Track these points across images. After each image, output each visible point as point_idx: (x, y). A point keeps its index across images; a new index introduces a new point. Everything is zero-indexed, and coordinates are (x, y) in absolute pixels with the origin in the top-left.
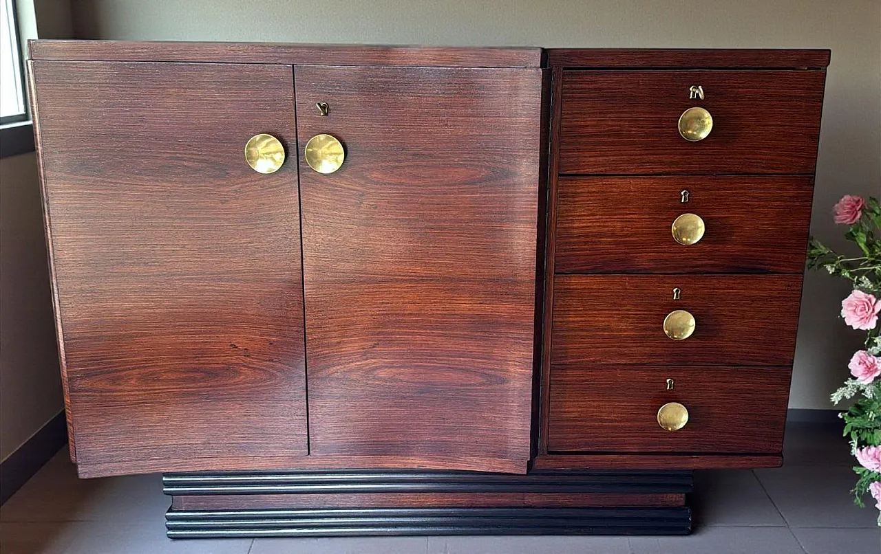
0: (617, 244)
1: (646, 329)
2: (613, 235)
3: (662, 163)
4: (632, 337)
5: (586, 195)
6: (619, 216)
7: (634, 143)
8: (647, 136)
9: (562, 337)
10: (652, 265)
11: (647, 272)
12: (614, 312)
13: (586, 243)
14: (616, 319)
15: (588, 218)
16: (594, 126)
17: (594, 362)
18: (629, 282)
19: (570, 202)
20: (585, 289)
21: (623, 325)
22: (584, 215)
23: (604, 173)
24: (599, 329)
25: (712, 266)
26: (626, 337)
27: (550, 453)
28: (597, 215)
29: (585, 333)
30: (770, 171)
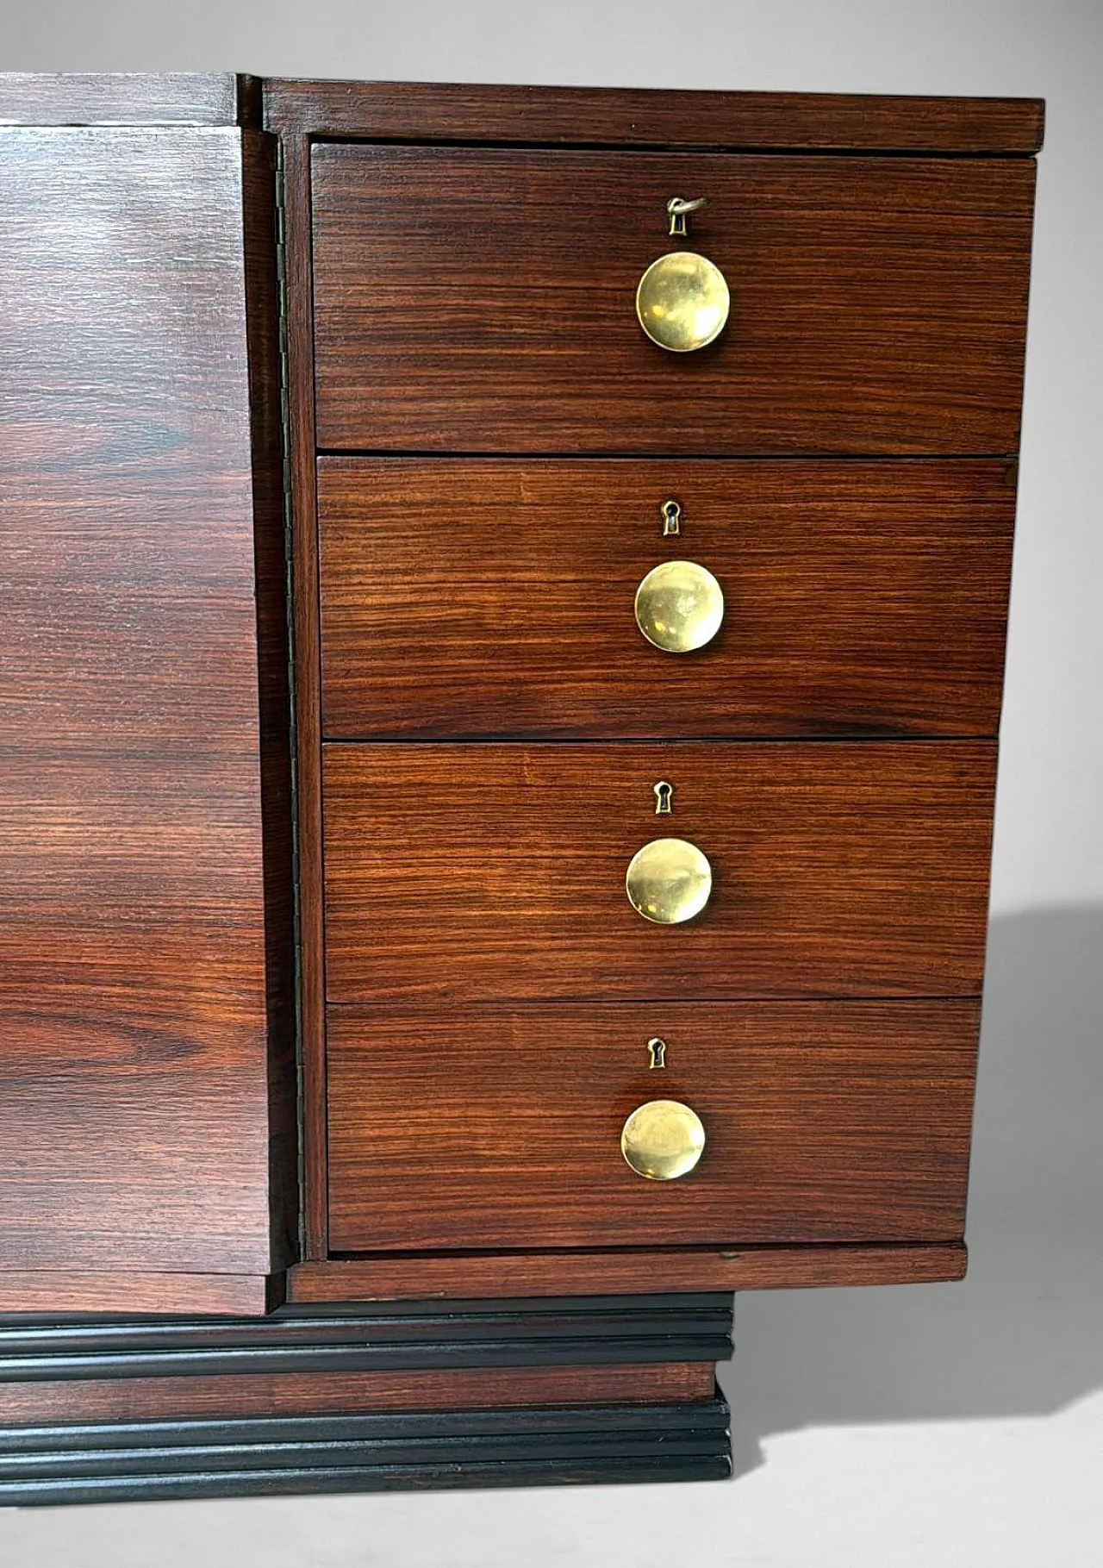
0: (495, 653)
1: (586, 899)
2: (479, 629)
3: (601, 421)
4: (550, 924)
5: (398, 511)
6: (491, 575)
7: (519, 364)
8: (557, 339)
9: (354, 923)
10: (589, 716)
11: (578, 738)
12: (494, 852)
13: (404, 652)
14: (500, 871)
15: (408, 578)
16: (406, 309)
17: (445, 995)
18: (530, 765)
19: (354, 530)
20: (410, 785)
21: (520, 889)
22: (397, 571)
23: (445, 447)
24: (455, 899)
25: (754, 717)
26: (531, 921)
27: (333, 1256)
28: (431, 570)
29: (417, 913)
30: (893, 448)
